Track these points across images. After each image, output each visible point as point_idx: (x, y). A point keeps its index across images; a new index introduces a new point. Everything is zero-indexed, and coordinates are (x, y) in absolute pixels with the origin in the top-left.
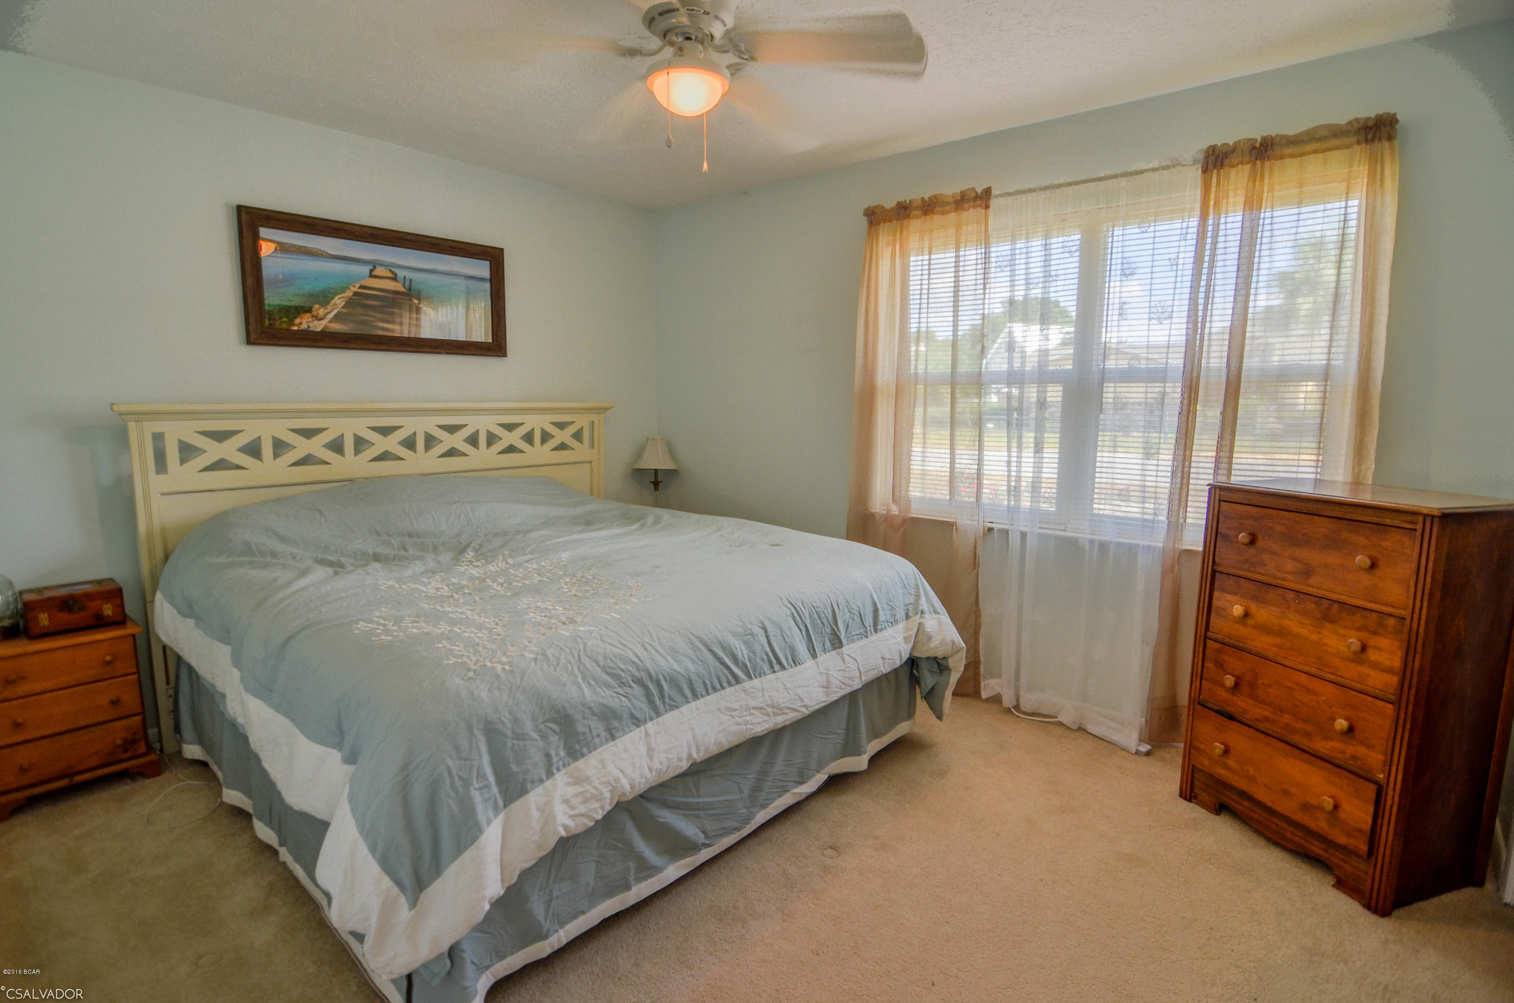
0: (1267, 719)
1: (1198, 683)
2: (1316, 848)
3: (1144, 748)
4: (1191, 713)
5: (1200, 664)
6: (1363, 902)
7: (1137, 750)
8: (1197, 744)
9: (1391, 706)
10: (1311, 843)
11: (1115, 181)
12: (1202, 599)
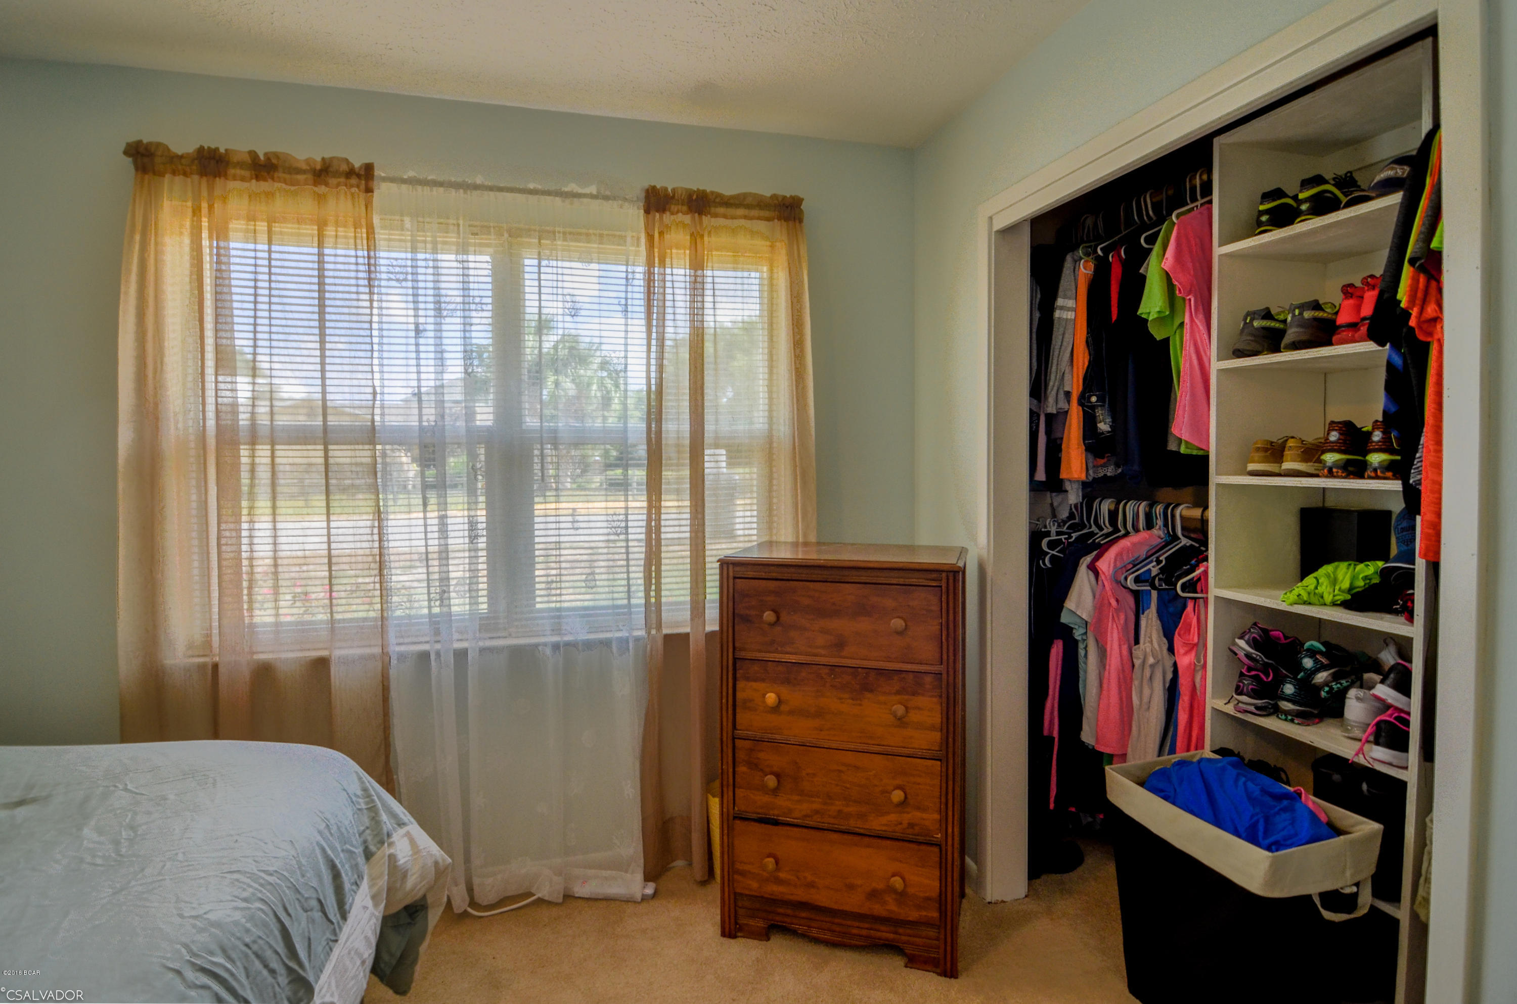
0: (817, 812)
1: (731, 794)
2: (885, 933)
3: (649, 890)
4: (726, 832)
5: (731, 770)
6: (938, 971)
7: (643, 895)
8: (738, 866)
9: (939, 763)
10: (878, 930)
11: (549, 198)
12: (724, 694)
